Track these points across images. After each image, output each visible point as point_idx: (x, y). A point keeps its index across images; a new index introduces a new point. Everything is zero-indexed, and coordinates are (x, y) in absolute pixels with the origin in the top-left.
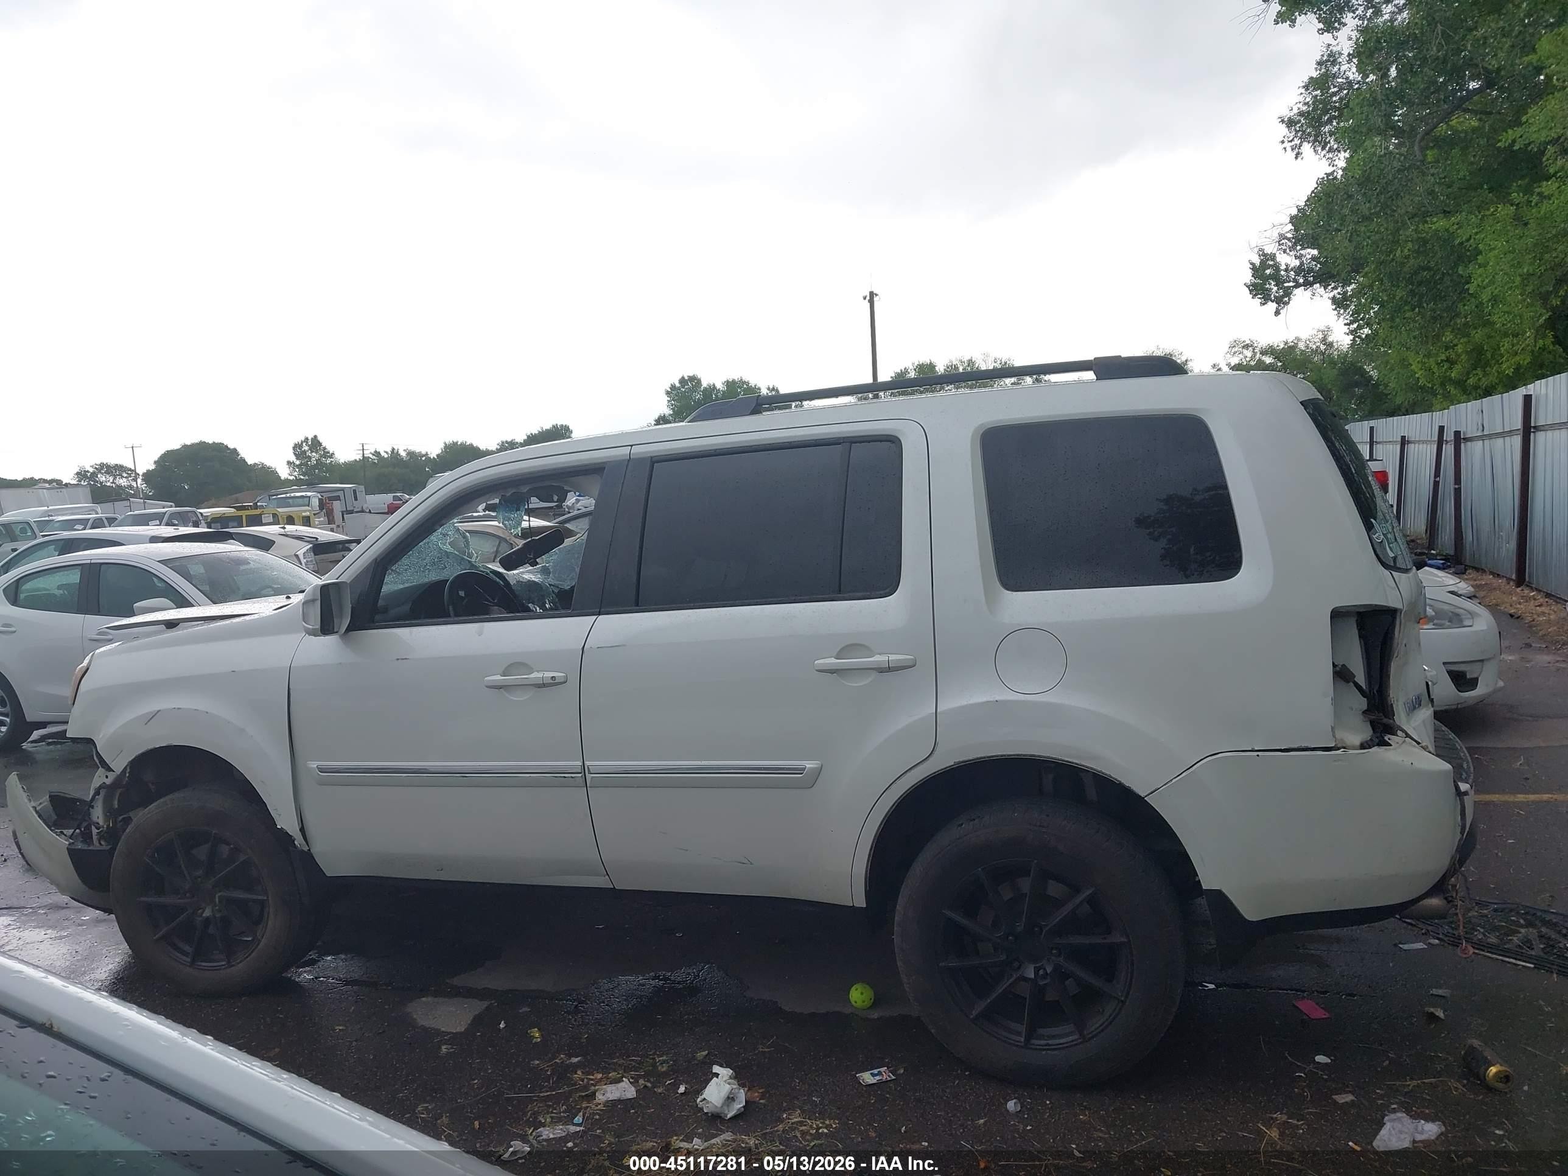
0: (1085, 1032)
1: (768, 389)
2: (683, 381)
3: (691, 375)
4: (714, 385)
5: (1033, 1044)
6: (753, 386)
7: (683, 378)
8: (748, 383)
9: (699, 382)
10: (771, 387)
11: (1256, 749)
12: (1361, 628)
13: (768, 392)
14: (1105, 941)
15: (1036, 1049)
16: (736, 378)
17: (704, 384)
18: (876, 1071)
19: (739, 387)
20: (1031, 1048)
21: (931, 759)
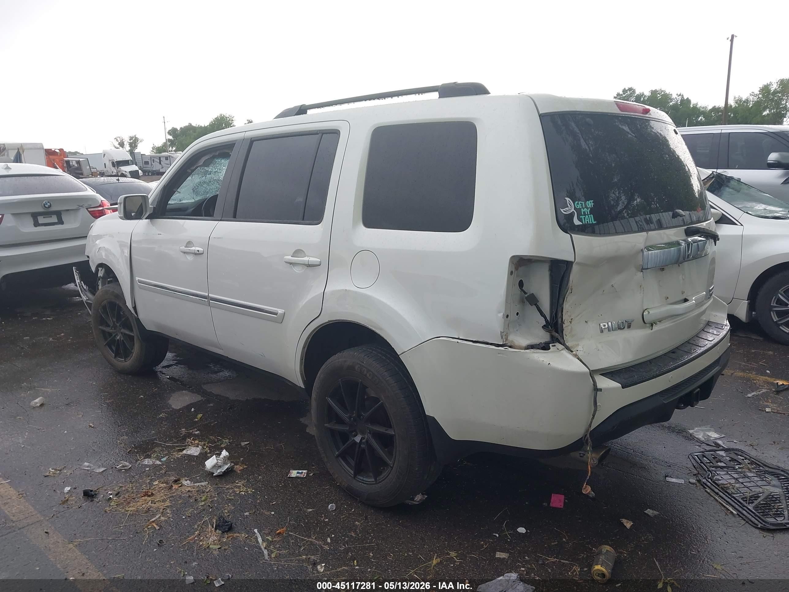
0: (378, 479)
1: (677, 95)
2: (625, 91)
3: (630, 87)
4: (643, 93)
5: (357, 478)
6: (668, 93)
7: (625, 89)
8: (664, 91)
9: (634, 91)
10: (679, 94)
11: (461, 338)
12: (551, 270)
13: (677, 96)
14: (387, 432)
15: (358, 481)
16: (658, 88)
17: (637, 92)
18: (300, 471)
19: (658, 94)
20: (356, 480)
21: (320, 317)
